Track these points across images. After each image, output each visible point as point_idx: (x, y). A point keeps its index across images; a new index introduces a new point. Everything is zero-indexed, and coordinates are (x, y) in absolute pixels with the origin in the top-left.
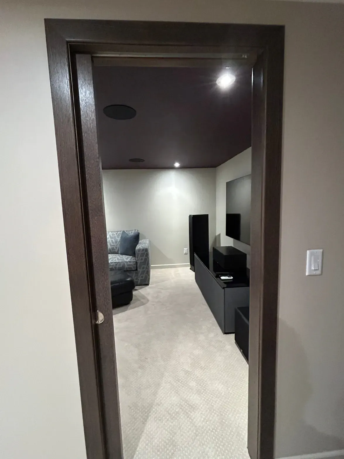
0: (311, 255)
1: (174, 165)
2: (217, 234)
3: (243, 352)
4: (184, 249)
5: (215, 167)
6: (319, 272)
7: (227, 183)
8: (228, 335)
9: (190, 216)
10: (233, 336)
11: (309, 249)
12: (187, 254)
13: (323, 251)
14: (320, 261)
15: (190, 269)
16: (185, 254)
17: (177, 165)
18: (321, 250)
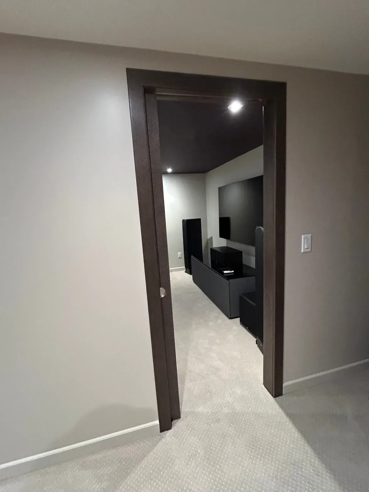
0: (305, 238)
1: (167, 170)
2: (209, 237)
3: (248, 329)
4: (178, 253)
5: (205, 173)
6: (309, 250)
7: (219, 188)
8: (233, 320)
9: (183, 221)
10: (238, 320)
11: (303, 235)
12: (181, 258)
13: (312, 235)
14: (310, 242)
15: (185, 272)
16: (179, 258)
17: (170, 170)
18: (310, 235)
